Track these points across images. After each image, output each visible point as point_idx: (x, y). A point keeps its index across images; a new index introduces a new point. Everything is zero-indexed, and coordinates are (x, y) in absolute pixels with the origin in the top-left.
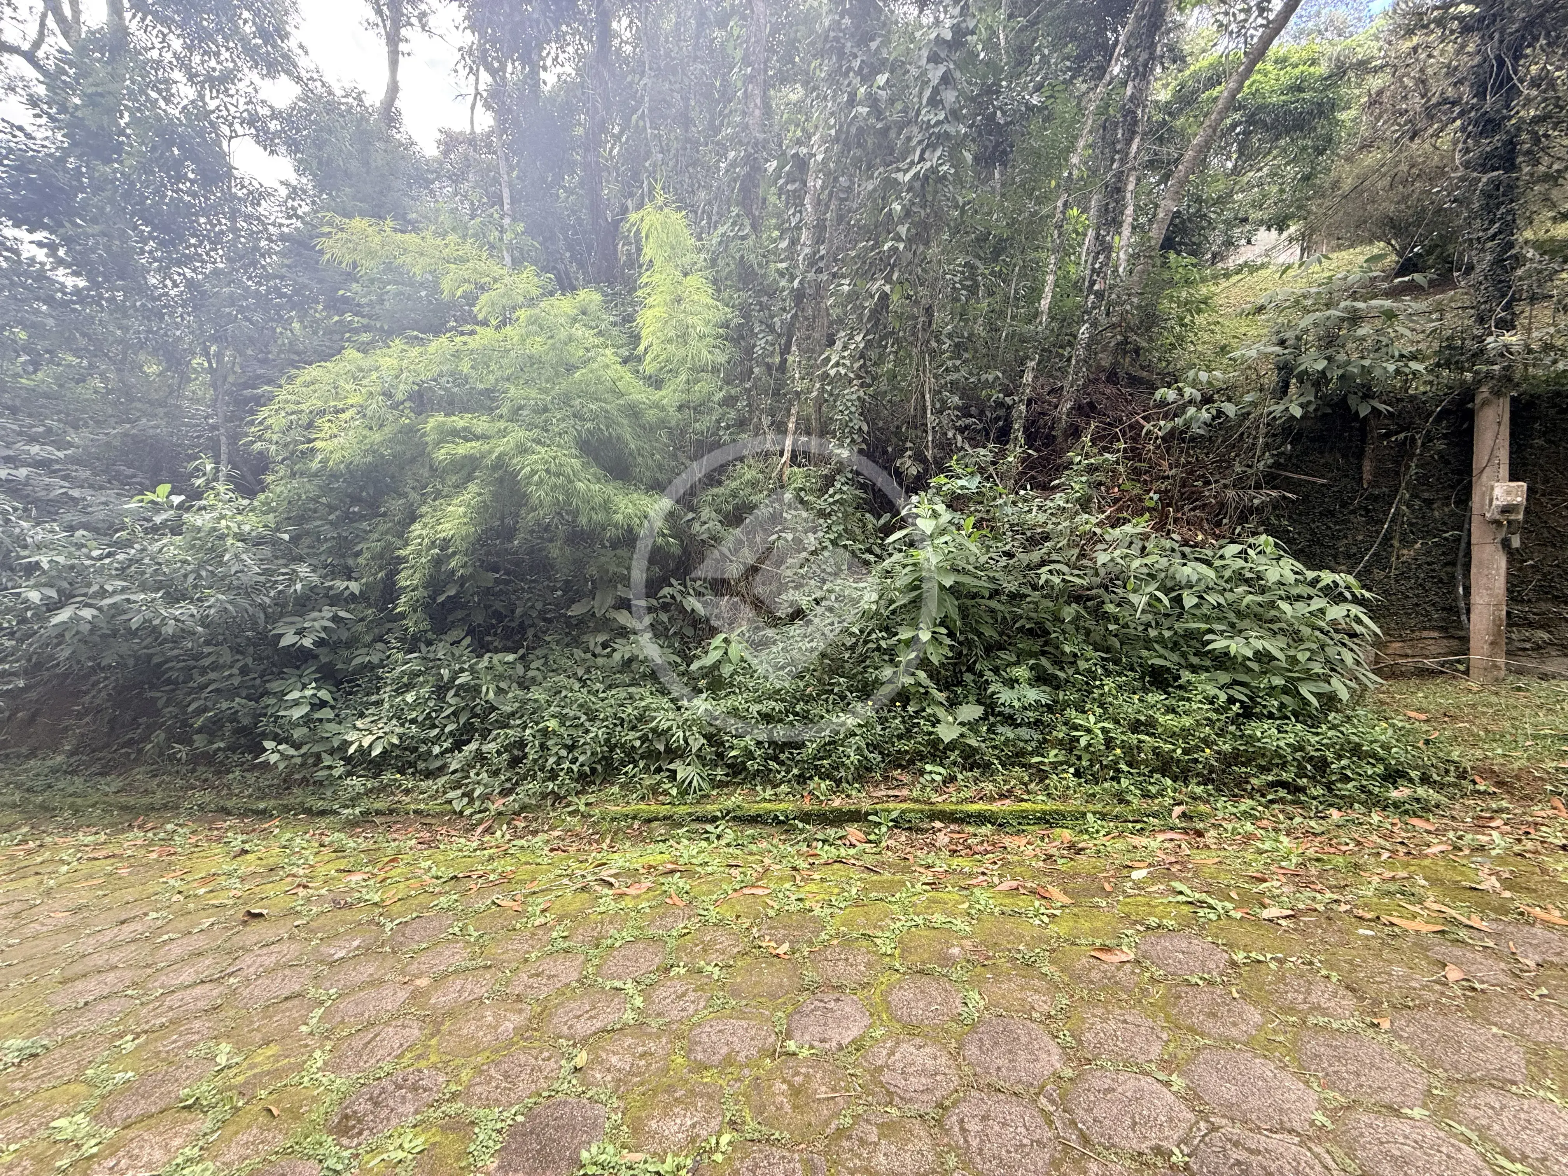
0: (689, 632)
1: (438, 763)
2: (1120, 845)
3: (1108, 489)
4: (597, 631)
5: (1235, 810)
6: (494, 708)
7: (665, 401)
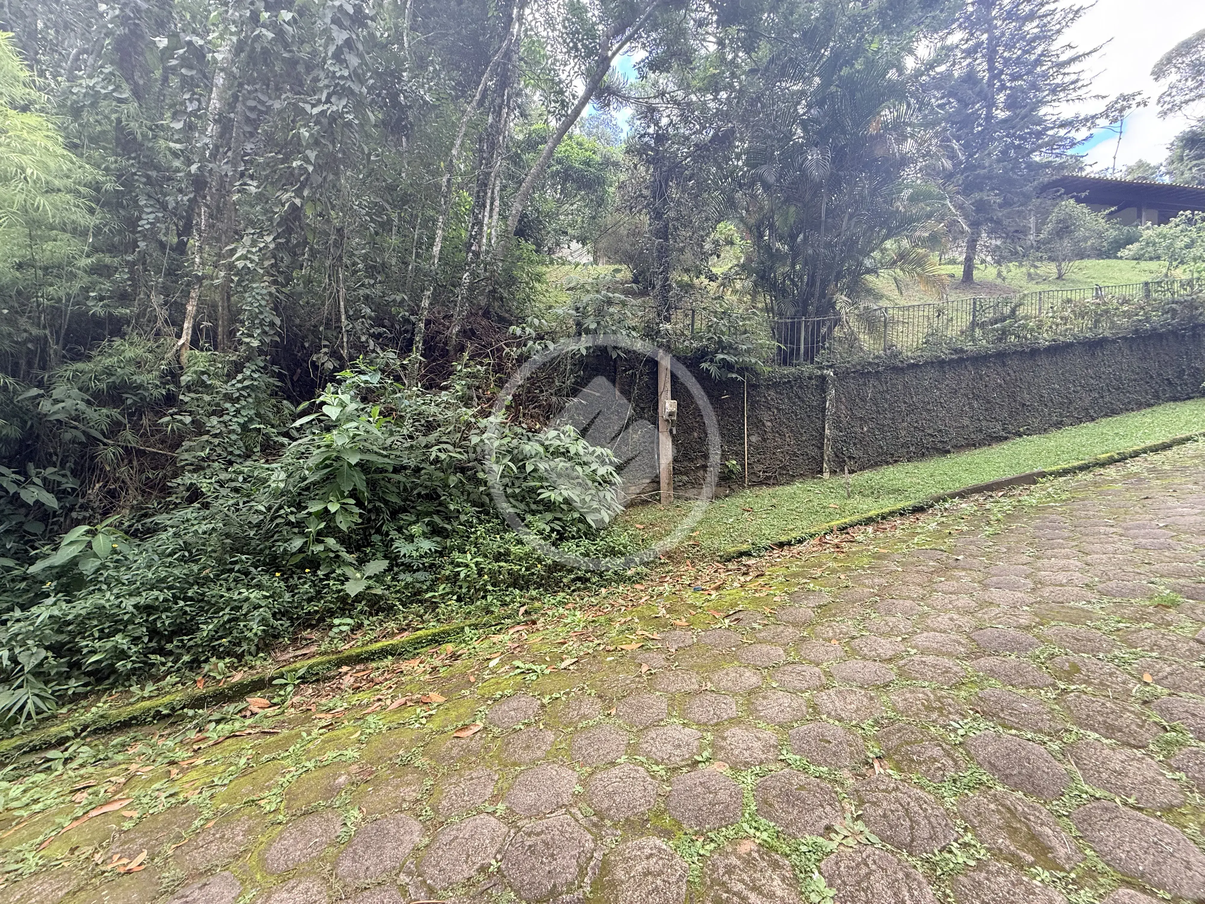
2: (486, 644)
3: (484, 391)
5: (554, 601)
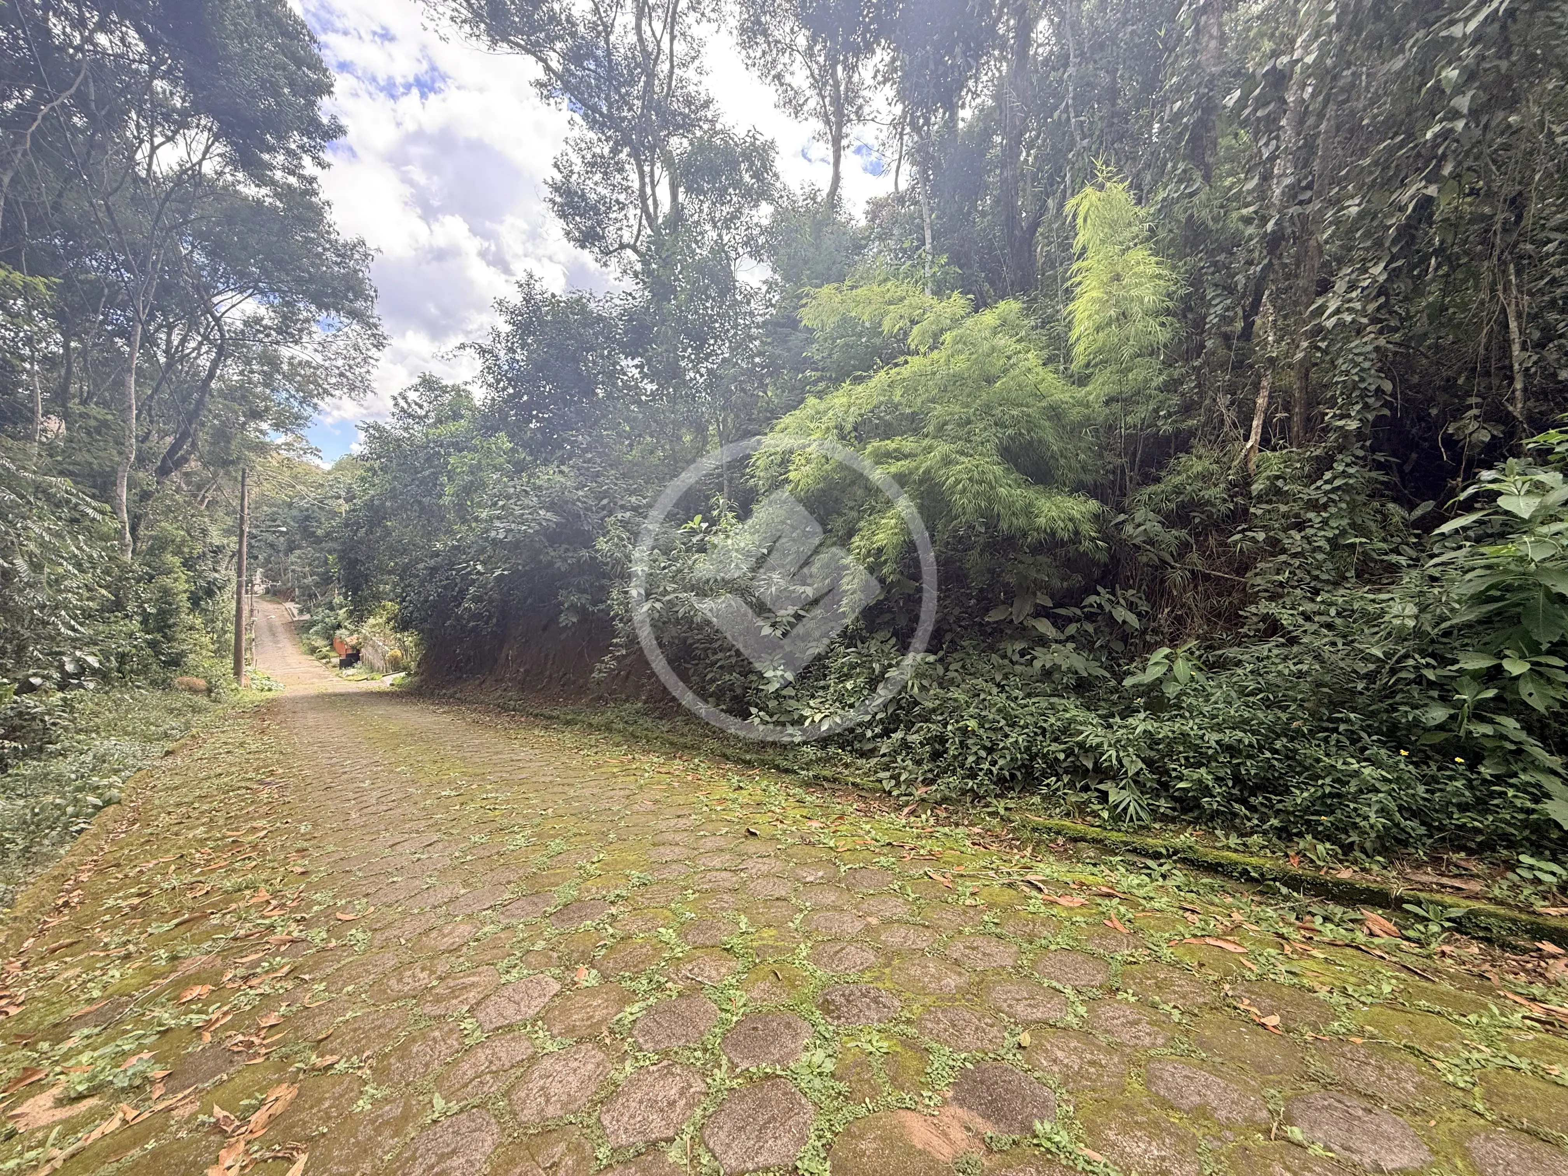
0: (1118, 646)
1: (870, 746)
4: (1013, 638)
6: (916, 703)
7: (1091, 398)
